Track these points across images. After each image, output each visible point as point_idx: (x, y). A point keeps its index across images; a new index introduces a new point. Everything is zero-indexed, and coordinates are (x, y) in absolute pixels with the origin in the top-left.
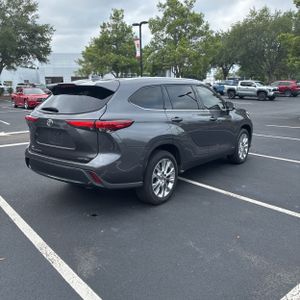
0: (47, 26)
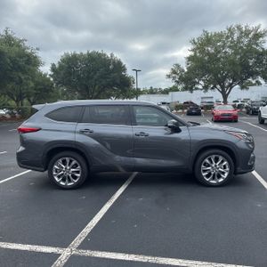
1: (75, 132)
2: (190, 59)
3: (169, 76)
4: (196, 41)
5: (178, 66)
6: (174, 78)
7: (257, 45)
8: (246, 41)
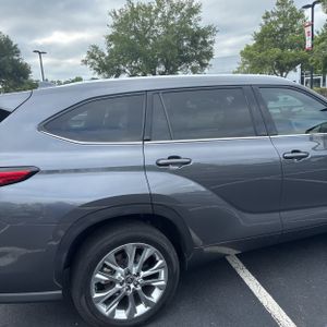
0: (210, 28)
1: (145, 168)
2: (111, 38)
3: (85, 62)
4: (118, 13)
5: (96, 48)
6: (92, 64)
7: (191, 24)
8: (177, 17)
